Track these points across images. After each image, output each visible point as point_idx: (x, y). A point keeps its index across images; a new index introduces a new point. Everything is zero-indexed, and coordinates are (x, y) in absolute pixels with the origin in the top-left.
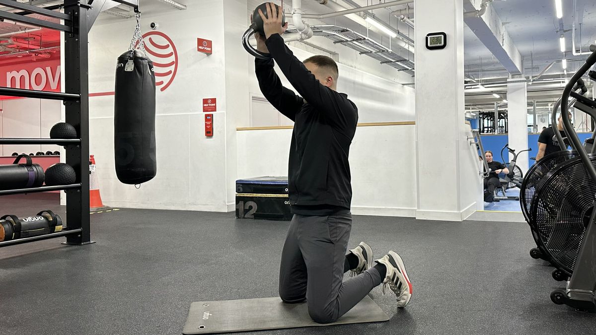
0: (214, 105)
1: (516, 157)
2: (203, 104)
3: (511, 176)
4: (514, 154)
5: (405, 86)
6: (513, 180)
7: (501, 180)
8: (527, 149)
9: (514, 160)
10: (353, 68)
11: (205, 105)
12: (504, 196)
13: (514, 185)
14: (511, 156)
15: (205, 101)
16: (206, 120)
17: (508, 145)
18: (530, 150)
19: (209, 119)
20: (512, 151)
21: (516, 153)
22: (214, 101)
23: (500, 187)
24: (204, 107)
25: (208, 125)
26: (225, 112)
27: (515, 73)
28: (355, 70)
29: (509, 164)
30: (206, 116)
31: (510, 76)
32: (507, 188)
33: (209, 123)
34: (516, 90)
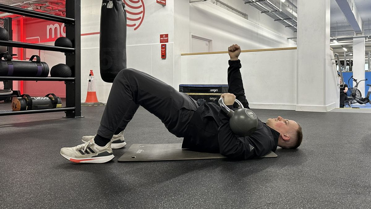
0: (167, 38)
1: (357, 84)
2: (161, 38)
3: (354, 96)
4: (357, 82)
5: (289, 39)
6: (355, 98)
7: (348, 97)
8: (365, 79)
9: (356, 86)
10: (257, 25)
11: (162, 39)
12: (350, 107)
13: (356, 101)
14: (354, 84)
15: (161, 36)
16: (162, 48)
17: (353, 76)
18: (367, 80)
19: (164, 47)
20: (355, 80)
21: (358, 81)
22: (167, 36)
23: (348, 102)
24: (161, 40)
25: (163, 51)
26: (174, 43)
27: (359, 32)
28: (259, 26)
29: (353, 88)
30: (162, 45)
31: (355, 34)
32: (351, 103)
33: (163, 50)
34: (358, 43)
